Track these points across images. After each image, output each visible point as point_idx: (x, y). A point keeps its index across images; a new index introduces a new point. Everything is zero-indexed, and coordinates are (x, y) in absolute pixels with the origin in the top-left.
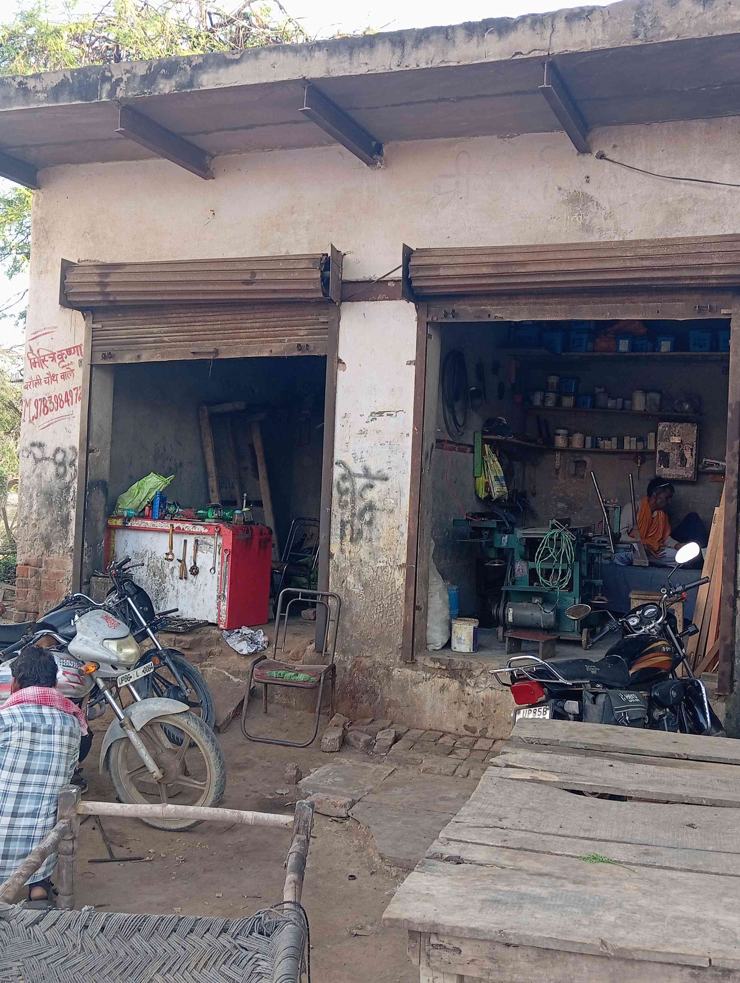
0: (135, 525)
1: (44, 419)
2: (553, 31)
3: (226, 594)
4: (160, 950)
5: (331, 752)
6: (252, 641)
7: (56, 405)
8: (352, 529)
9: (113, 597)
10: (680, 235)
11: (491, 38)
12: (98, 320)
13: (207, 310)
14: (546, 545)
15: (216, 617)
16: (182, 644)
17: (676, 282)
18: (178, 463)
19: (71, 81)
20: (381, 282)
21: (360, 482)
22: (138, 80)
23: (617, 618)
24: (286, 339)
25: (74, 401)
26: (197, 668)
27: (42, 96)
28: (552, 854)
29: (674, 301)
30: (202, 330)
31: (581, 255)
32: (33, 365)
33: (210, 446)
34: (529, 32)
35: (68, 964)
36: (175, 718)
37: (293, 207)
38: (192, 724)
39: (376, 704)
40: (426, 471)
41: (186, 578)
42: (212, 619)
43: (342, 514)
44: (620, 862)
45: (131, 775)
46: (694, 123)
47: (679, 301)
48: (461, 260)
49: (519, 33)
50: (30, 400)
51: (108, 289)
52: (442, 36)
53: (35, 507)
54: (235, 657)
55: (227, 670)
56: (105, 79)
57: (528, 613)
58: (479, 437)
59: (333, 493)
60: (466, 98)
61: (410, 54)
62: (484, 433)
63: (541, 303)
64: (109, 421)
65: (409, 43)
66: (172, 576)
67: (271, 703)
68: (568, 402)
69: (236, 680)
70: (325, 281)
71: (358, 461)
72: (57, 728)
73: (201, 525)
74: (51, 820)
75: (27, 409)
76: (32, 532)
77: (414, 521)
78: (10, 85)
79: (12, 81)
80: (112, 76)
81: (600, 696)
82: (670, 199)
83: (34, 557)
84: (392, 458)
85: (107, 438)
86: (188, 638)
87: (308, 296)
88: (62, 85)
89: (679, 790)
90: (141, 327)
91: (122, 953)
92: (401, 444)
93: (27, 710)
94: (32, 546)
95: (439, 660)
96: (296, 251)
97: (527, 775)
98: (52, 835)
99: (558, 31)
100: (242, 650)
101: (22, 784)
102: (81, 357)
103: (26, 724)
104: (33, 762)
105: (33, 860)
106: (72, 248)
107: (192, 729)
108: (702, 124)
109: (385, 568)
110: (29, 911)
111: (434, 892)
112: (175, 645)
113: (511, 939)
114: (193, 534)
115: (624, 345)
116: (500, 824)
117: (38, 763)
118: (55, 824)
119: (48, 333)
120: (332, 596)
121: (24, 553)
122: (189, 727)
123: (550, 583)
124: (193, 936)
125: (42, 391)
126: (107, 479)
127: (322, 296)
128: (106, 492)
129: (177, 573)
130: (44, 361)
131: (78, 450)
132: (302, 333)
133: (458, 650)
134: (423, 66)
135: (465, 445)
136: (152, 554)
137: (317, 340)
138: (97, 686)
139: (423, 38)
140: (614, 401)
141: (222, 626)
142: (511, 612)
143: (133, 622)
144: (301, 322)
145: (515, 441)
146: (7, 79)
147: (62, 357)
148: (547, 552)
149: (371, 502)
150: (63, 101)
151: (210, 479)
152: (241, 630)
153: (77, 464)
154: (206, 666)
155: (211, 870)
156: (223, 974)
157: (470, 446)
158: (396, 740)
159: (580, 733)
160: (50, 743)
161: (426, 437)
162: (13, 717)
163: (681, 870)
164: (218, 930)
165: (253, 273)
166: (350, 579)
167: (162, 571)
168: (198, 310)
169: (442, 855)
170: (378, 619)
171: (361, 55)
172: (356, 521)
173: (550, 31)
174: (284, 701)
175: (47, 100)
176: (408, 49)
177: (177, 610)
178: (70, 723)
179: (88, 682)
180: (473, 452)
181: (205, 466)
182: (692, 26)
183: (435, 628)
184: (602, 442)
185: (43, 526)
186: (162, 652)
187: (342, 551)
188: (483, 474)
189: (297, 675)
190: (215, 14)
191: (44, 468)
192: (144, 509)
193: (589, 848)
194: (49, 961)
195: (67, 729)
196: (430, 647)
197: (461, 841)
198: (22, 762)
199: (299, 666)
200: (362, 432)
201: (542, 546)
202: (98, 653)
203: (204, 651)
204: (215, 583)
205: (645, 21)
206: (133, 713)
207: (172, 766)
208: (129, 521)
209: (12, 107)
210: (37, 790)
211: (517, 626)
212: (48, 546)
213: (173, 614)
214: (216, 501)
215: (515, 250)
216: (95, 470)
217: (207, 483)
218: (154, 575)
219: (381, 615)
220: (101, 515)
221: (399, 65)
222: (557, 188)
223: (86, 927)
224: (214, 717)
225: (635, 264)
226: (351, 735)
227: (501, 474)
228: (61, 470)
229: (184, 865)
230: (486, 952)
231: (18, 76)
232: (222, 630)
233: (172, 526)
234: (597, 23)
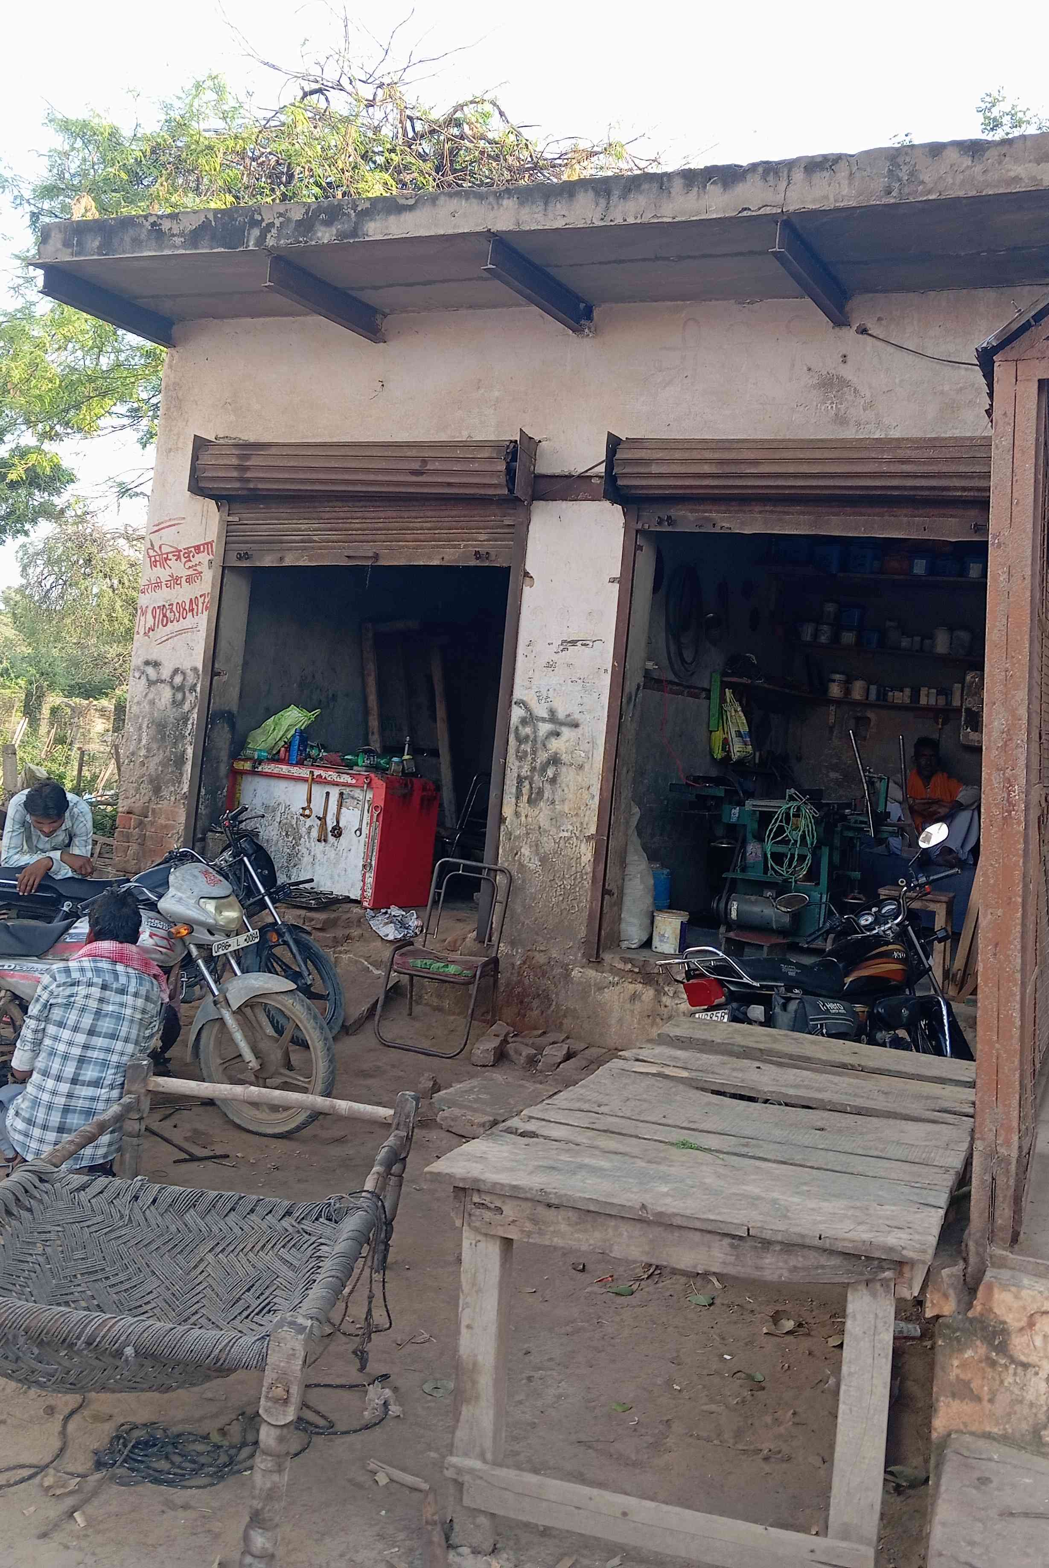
0: (266, 770)
1: (162, 632)
2: (789, 183)
3: (373, 863)
4: (215, 1229)
5: (484, 1066)
6: (403, 925)
7: (177, 615)
8: (531, 788)
9: (227, 855)
10: (957, 433)
11: (713, 189)
12: (235, 512)
13: (368, 504)
14: (781, 821)
15: (360, 892)
16: (313, 923)
17: (944, 493)
18: (331, 696)
19: (213, 223)
20: (584, 478)
21: (544, 728)
22: (293, 225)
23: (842, 914)
24: (463, 544)
25: (200, 611)
26: (329, 954)
27: (178, 240)
28: (640, 1138)
29: (944, 516)
30: (359, 530)
31: (827, 454)
32: (154, 564)
33: (373, 674)
34: (760, 183)
35: (113, 1235)
36: (280, 998)
37: (480, 380)
38: (298, 1007)
39: (549, 1012)
40: (627, 718)
41: (325, 841)
42: (355, 894)
43: (520, 767)
44: (710, 1150)
45: (225, 1066)
46: (980, 292)
47: (952, 516)
48: (678, 455)
49: (749, 183)
50: (147, 607)
51: (248, 475)
52: (655, 185)
53: (144, 742)
54: (379, 943)
55: (367, 959)
56: (255, 223)
57: (756, 909)
58: (717, 678)
59: (510, 740)
60: (689, 257)
61: (615, 206)
62: (724, 674)
63: (780, 512)
64: (242, 637)
65: (616, 193)
66: (309, 838)
67: (418, 1004)
68: (848, 638)
69: (377, 972)
70: (510, 473)
71: (543, 701)
72: (132, 990)
73: (348, 774)
74: (115, 1093)
75: (143, 618)
76: (138, 773)
77: (607, 781)
78: (141, 225)
79: (144, 221)
80: (263, 220)
81: (793, 1001)
82: (947, 388)
83: (139, 804)
84: (585, 700)
85: (238, 659)
86: (322, 916)
87: (491, 492)
88: (204, 227)
89: (825, 1096)
90: (286, 522)
91: (173, 1228)
92: (597, 682)
93: (99, 965)
94: (137, 790)
95: (630, 961)
96: (480, 436)
97: (653, 1069)
98: (115, 1108)
99: (795, 184)
100: (387, 935)
101: (86, 1047)
102: (211, 557)
103: (95, 980)
104: (99, 1023)
105: (89, 1129)
106: (209, 421)
107: (298, 1013)
108: (991, 294)
109: (570, 838)
110: (76, 1176)
111: (489, 1156)
112: (304, 923)
113: (551, 1198)
114: (337, 785)
115: (920, 567)
116: (597, 1109)
117: (106, 1025)
118: (120, 1098)
119: (174, 525)
120: (502, 871)
121: (127, 798)
122: (295, 1010)
123: (783, 871)
124: (253, 1217)
125: (162, 597)
126: (235, 709)
127: (506, 492)
128: (233, 727)
129: (315, 833)
130: (166, 559)
131: (201, 672)
132: (482, 537)
133: (659, 950)
134: (631, 220)
135: (698, 688)
136: (286, 808)
137: (501, 547)
138: (189, 954)
139: (632, 187)
140: (910, 639)
141: (366, 904)
142: (735, 907)
143: (248, 888)
144: (481, 524)
145: (766, 685)
146: (138, 218)
147: (189, 556)
148: (781, 830)
149: (556, 754)
150: (203, 248)
151: (371, 718)
152: (389, 911)
153: (198, 689)
154: (340, 952)
155: (307, 1181)
156: (282, 1259)
157: (704, 689)
158: (569, 1056)
159: (743, 1035)
160: (122, 1005)
161: (628, 676)
162: (82, 970)
163: (775, 1161)
164: (281, 1212)
165: (424, 461)
166: (526, 851)
167: (296, 830)
168: (357, 504)
169: (517, 1129)
170: (557, 904)
171: (558, 205)
172: (536, 778)
173: (785, 184)
174: (435, 1002)
175: (184, 245)
176: (614, 199)
177: (312, 880)
178: (147, 985)
179: (179, 948)
180: (708, 698)
181: (365, 700)
182: (958, 181)
183: (632, 920)
184: (890, 694)
185: (153, 765)
186: (282, 927)
187: (517, 814)
188: (721, 728)
189: (447, 966)
190: (418, 118)
191: (159, 693)
192: (279, 751)
193: (683, 1136)
194: (93, 1229)
195: (143, 991)
196: (624, 945)
197: (544, 1120)
198: (87, 1021)
199: (456, 956)
200: (550, 665)
201: (775, 822)
202: (193, 913)
203: (340, 933)
204: (362, 849)
205: (900, 175)
206: (230, 989)
207: (273, 1057)
208: (260, 764)
209: (142, 252)
210: (102, 1055)
211: (743, 925)
212: (157, 790)
213: (307, 886)
214: (375, 744)
215: (746, 445)
216: (220, 698)
217: (366, 722)
218: (287, 834)
219: (561, 898)
220: (224, 755)
221: (602, 219)
222: (805, 368)
223: (136, 1198)
224: (343, 1013)
225: (893, 468)
226: (510, 1048)
227: (745, 729)
228: (179, 696)
229: (276, 1172)
230: (528, 1212)
231: (151, 215)
232: (366, 908)
233: (312, 773)
234: (842, 172)
